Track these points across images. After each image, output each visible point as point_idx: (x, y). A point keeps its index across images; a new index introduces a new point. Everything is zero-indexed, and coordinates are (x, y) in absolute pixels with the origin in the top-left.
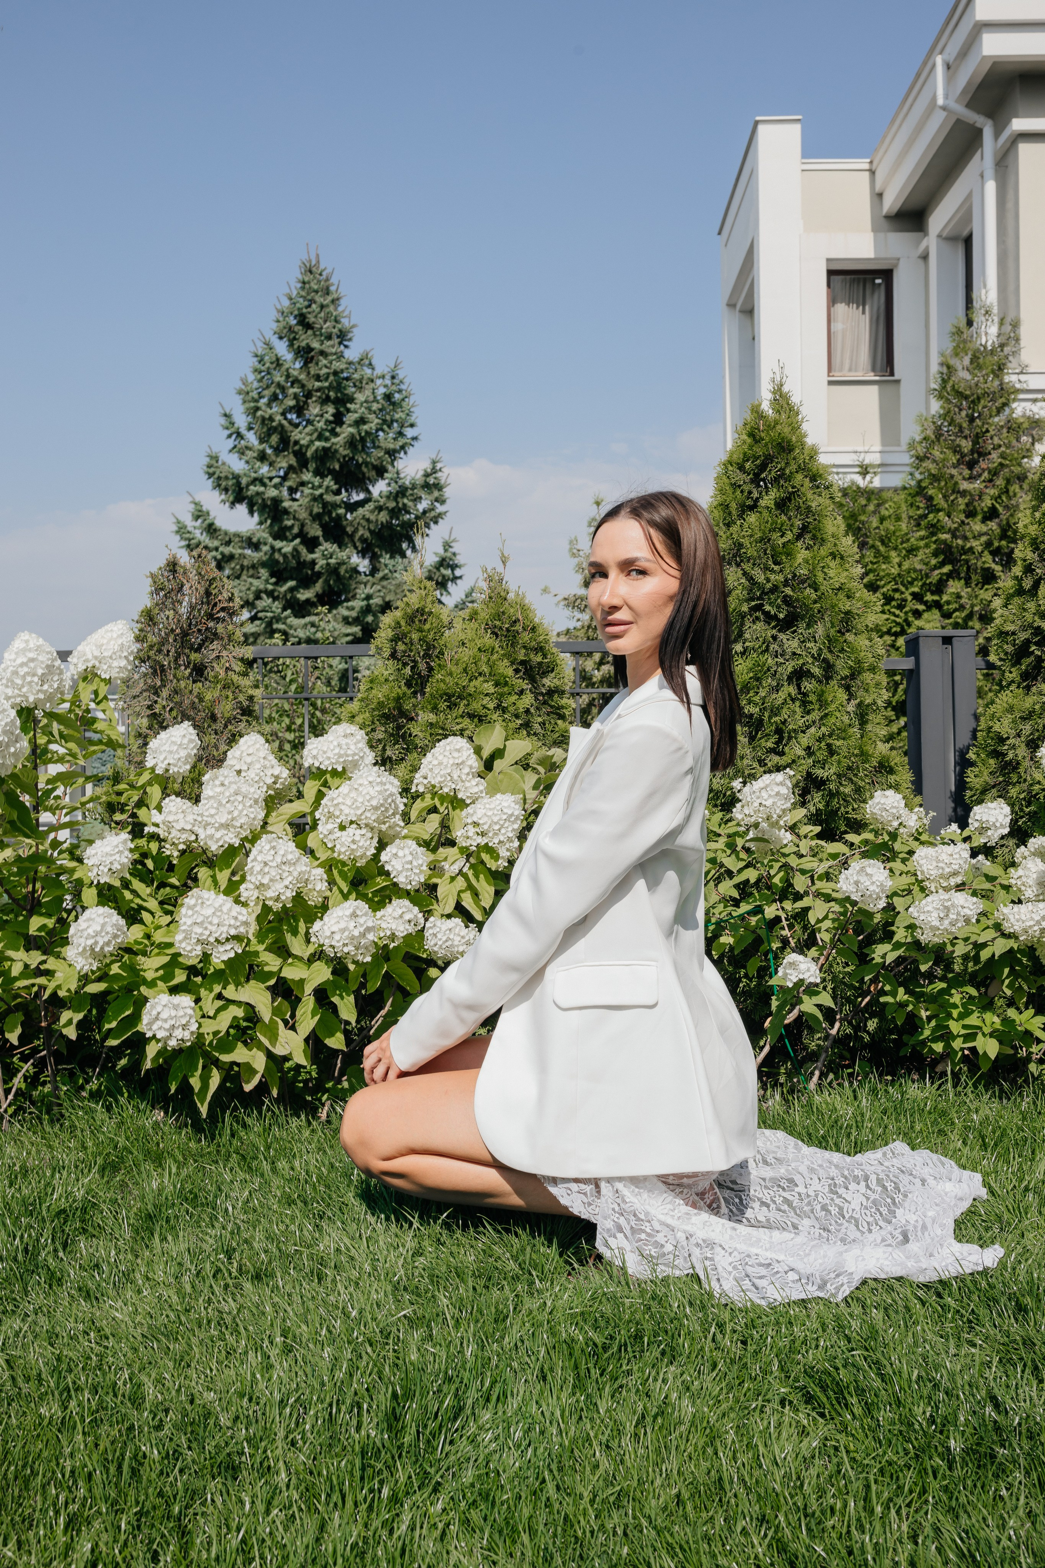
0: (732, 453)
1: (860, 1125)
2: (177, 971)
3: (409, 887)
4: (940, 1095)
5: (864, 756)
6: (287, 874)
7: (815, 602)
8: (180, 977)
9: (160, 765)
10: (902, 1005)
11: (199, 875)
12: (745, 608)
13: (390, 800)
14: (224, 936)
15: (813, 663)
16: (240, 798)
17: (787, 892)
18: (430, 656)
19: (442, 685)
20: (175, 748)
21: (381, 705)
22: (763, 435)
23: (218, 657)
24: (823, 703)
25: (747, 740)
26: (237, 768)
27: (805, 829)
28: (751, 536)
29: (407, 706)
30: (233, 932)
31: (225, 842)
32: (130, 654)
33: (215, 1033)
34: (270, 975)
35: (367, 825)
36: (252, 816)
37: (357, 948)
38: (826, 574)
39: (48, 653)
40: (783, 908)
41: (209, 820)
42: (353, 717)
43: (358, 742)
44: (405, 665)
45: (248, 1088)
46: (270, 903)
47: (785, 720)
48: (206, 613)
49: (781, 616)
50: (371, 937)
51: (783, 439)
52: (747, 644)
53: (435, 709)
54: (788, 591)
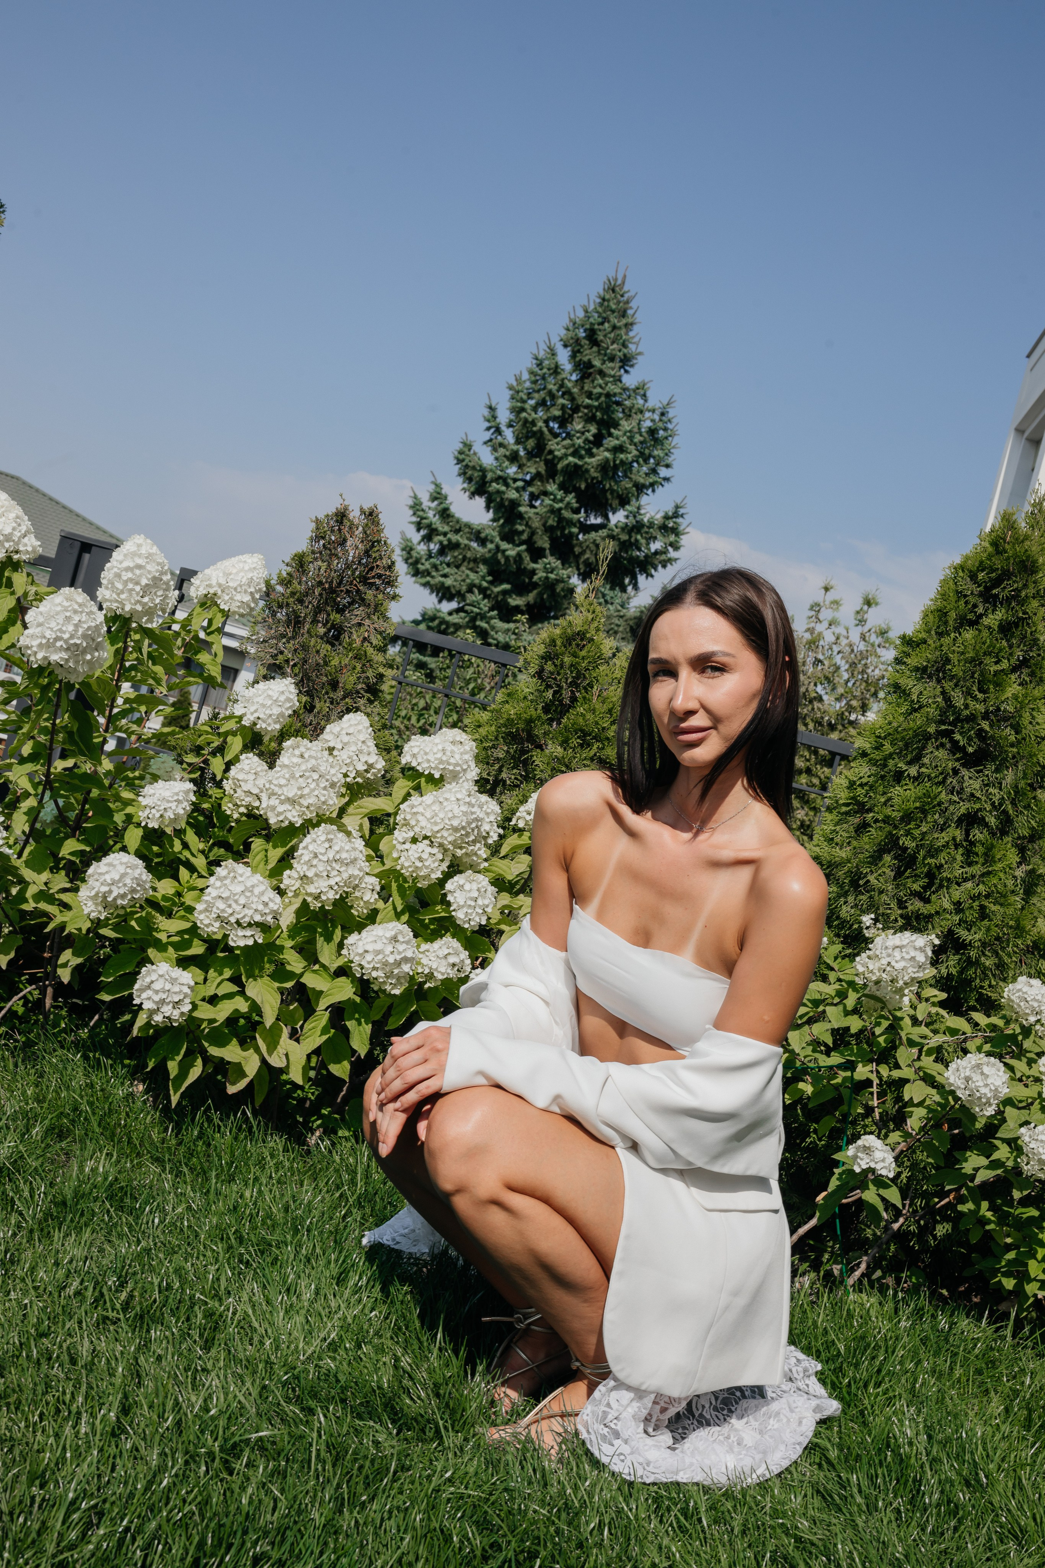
0: (967, 558)
1: (890, 1350)
2: (196, 942)
3: (466, 926)
4: (995, 1340)
5: (1019, 930)
6: (336, 873)
7: (1012, 745)
8: (197, 949)
9: (248, 716)
10: (983, 1222)
11: (253, 846)
12: (932, 729)
13: (474, 825)
14: (247, 919)
15: (990, 812)
16: (316, 776)
17: (886, 1056)
18: (577, 686)
19: (581, 720)
20: (270, 702)
21: (510, 722)
22: (1007, 547)
23: (360, 625)
24: (989, 858)
25: (892, 874)
26: (331, 744)
27: (930, 992)
28: (963, 653)
29: (539, 731)
30: (258, 918)
31: (286, 818)
32: (257, 591)
33: (211, 1021)
34: (291, 975)
35: (441, 845)
36: (323, 799)
37: (387, 977)
38: (1033, 718)
39: (158, 564)
40: (878, 1072)
41: (276, 789)
42: (479, 726)
43: (466, 753)
44: (548, 687)
45: (232, 1090)
46: (309, 899)
47: (941, 866)
48: (360, 576)
49: (970, 750)
50: (406, 968)
51: (1028, 557)
52: (923, 770)
53: (565, 744)
54: (985, 725)
